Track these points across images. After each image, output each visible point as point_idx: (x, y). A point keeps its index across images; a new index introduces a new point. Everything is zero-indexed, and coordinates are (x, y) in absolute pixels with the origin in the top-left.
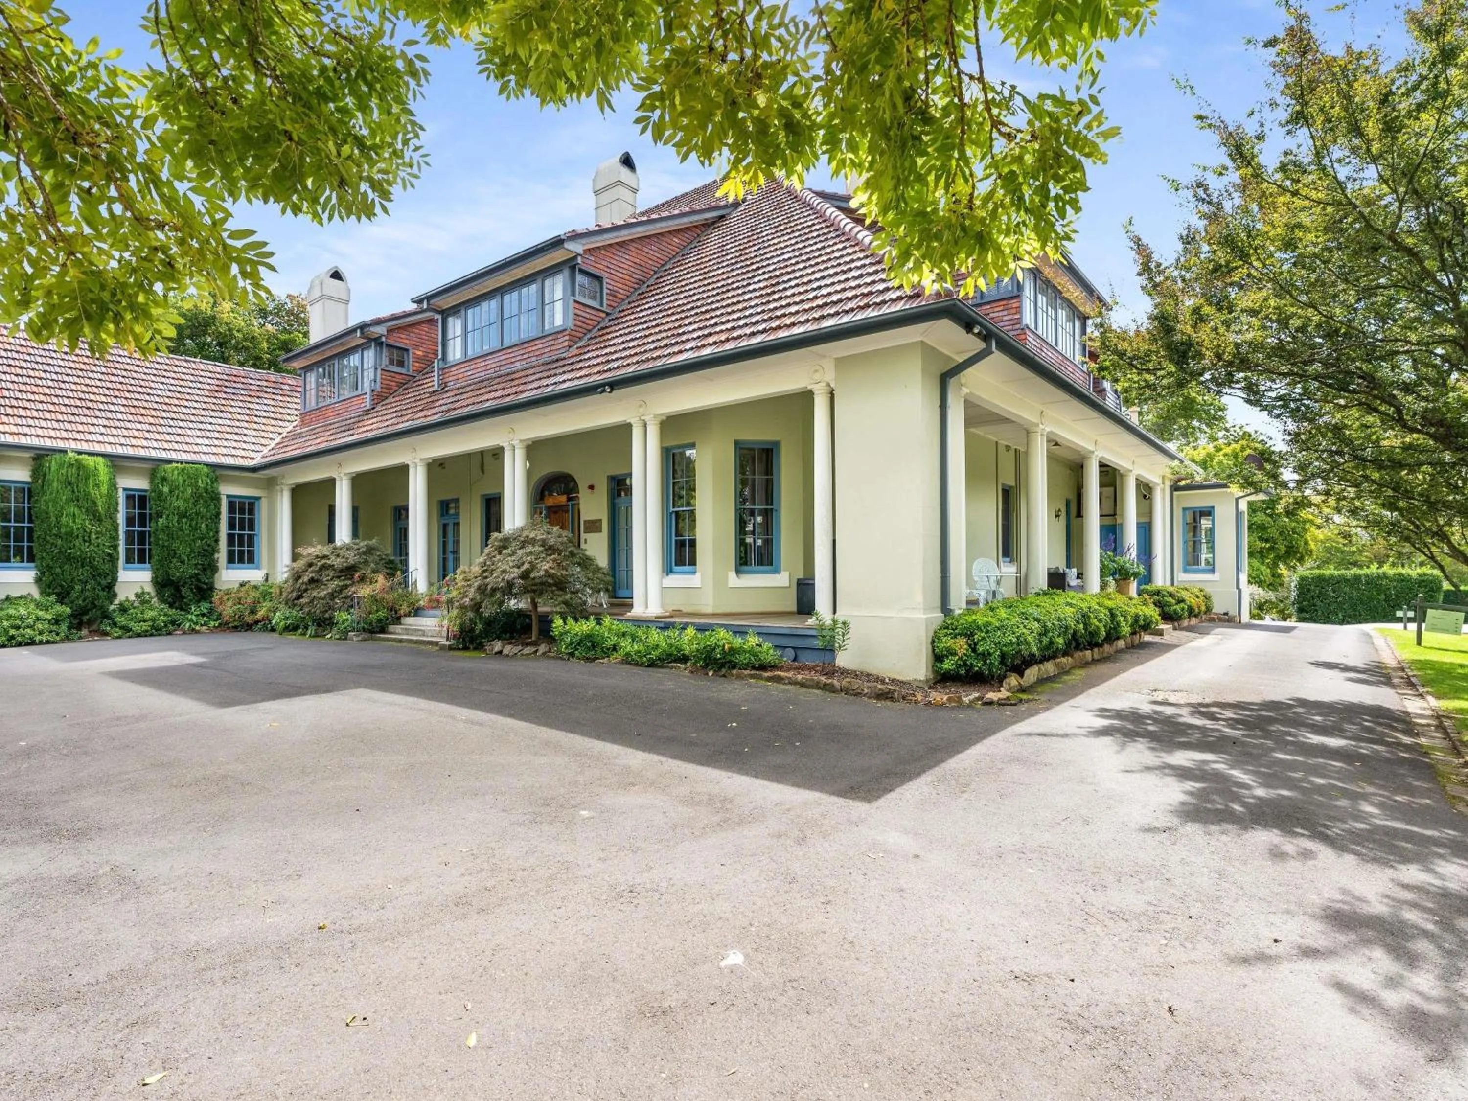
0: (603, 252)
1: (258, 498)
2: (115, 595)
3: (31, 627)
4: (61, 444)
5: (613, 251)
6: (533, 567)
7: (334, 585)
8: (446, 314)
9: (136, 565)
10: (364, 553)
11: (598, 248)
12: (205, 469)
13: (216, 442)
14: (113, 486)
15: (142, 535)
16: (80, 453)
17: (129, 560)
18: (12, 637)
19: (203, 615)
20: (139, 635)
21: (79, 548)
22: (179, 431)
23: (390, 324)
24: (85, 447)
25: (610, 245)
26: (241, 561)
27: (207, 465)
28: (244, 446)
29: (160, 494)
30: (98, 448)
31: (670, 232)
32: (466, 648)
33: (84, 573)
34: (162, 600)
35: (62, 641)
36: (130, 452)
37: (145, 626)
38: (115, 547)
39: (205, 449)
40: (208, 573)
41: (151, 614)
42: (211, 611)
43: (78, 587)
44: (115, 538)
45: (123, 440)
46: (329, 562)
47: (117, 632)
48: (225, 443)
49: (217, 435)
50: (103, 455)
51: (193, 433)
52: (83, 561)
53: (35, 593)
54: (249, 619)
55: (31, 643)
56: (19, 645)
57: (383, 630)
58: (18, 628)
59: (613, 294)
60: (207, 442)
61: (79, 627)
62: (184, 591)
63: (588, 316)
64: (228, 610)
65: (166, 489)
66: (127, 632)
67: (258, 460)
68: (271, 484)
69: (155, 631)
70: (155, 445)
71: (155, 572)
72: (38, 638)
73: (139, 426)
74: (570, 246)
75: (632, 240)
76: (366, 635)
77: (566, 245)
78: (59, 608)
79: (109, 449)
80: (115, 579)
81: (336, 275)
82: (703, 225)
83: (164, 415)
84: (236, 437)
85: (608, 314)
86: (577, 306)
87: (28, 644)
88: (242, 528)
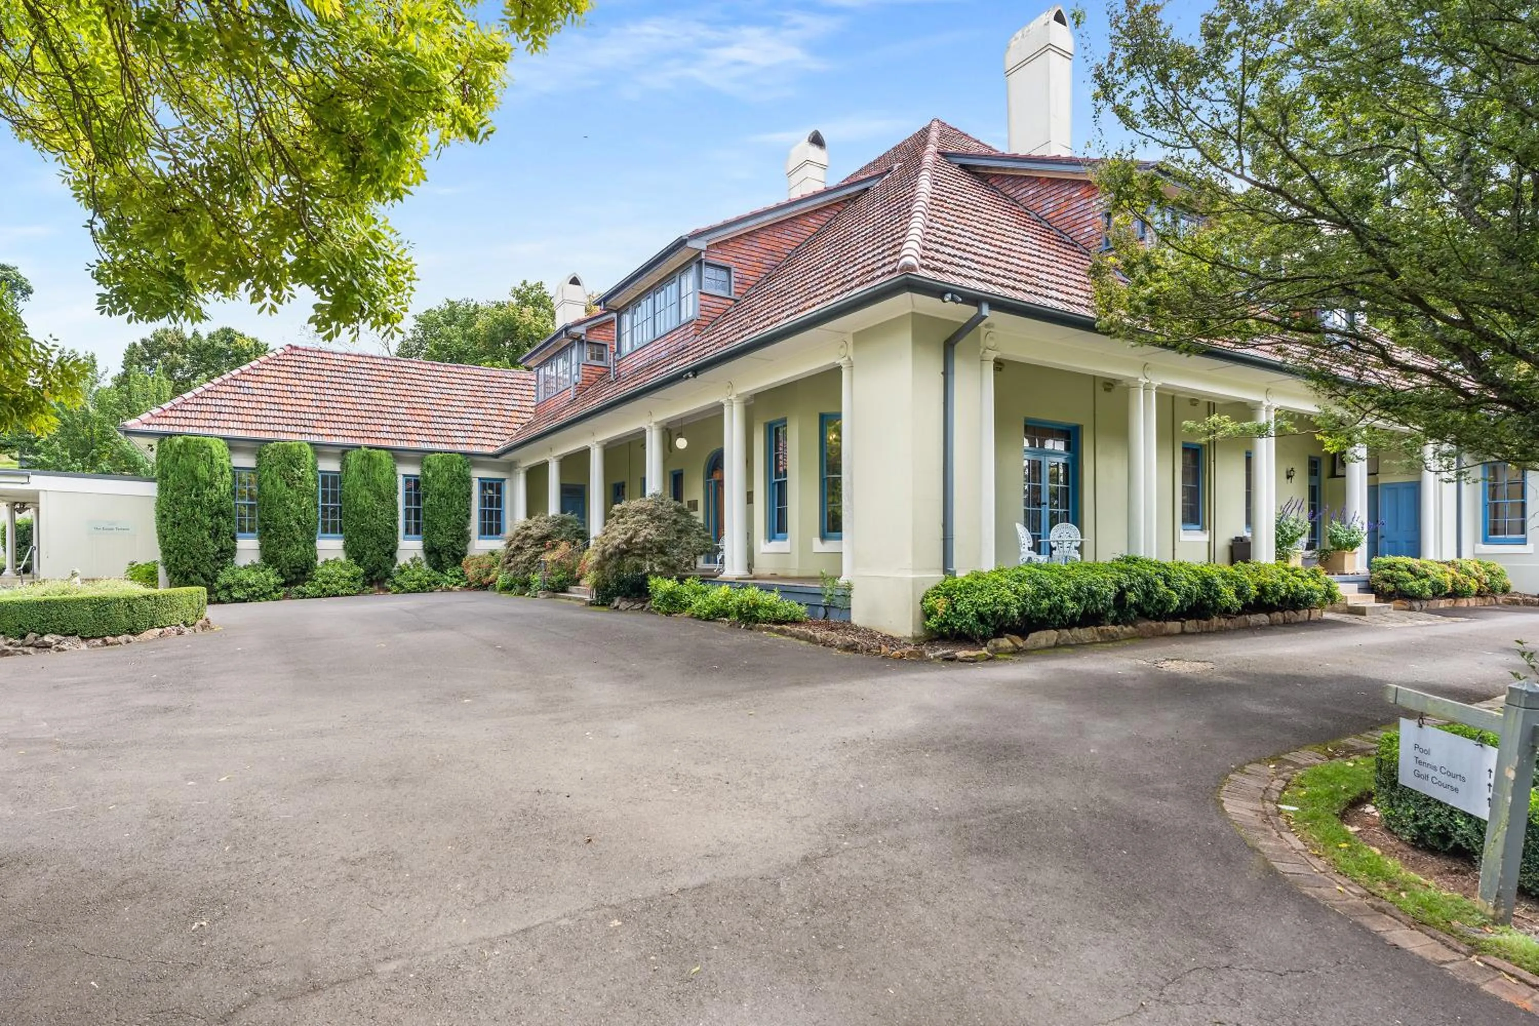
0: (731, 244)
1: (503, 480)
2: (396, 560)
3: (336, 583)
4: (358, 442)
5: (742, 241)
6: (636, 532)
7: (530, 552)
8: (620, 311)
9: (413, 536)
10: (559, 525)
11: (726, 241)
12: (459, 457)
13: (470, 434)
14: (394, 473)
15: (417, 512)
16: (370, 448)
17: (407, 531)
18: (324, 590)
19: (456, 576)
20: (409, 592)
21: (370, 522)
22: (444, 426)
23: (589, 324)
24: (374, 443)
25: (740, 237)
26: (491, 533)
27: (461, 453)
28: (491, 436)
29: (426, 478)
30: (384, 443)
31: (806, 214)
32: (603, 605)
33: (372, 542)
34: (430, 565)
35: (357, 594)
36: (405, 445)
37: (414, 585)
38: (395, 521)
39: (461, 440)
40: (461, 541)
41: (418, 575)
42: (463, 573)
43: (368, 553)
44: (395, 514)
45: (401, 436)
46: (530, 532)
47: (395, 588)
48: (477, 435)
49: (472, 428)
50: (387, 449)
51: (455, 427)
52: (372, 533)
53: (343, 558)
54: (485, 581)
55: (337, 595)
56: (329, 596)
57: (564, 590)
58: (327, 583)
59: (741, 281)
60: (463, 434)
61: (371, 584)
62: (444, 557)
63: (715, 305)
64: (471, 572)
65: (430, 475)
66: (402, 590)
67: (501, 446)
68: (511, 467)
69: (421, 588)
70: (424, 438)
71: (424, 540)
72: (340, 592)
73: (414, 424)
74: (693, 244)
75: (763, 229)
76: (551, 594)
77: (689, 244)
78: (356, 569)
79: (391, 444)
80: (395, 547)
81: (575, 281)
82: (845, 201)
83: (435, 414)
84: (486, 429)
85: (736, 301)
86: (703, 297)
87: (334, 596)
88: (491, 505)
